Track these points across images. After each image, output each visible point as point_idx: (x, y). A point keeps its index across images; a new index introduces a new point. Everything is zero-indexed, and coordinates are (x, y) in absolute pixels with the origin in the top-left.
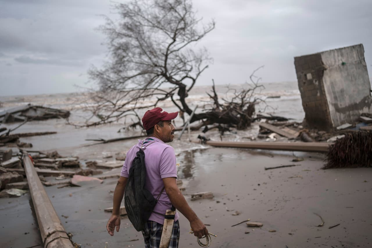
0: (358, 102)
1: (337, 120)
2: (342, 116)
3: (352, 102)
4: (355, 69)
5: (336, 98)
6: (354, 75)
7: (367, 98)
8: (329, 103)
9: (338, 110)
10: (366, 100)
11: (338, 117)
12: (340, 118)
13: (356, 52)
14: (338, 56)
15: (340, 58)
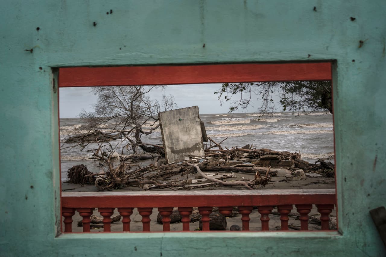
0: (190, 147)
1: (172, 159)
2: (177, 156)
3: (186, 147)
4: (189, 123)
5: (172, 143)
6: (189, 127)
7: (198, 144)
8: (166, 146)
9: (173, 151)
10: (197, 145)
11: (173, 156)
12: (175, 158)
13: (192, 111)
14: (177, 114)
15: (178, 115)
